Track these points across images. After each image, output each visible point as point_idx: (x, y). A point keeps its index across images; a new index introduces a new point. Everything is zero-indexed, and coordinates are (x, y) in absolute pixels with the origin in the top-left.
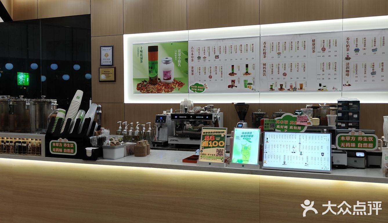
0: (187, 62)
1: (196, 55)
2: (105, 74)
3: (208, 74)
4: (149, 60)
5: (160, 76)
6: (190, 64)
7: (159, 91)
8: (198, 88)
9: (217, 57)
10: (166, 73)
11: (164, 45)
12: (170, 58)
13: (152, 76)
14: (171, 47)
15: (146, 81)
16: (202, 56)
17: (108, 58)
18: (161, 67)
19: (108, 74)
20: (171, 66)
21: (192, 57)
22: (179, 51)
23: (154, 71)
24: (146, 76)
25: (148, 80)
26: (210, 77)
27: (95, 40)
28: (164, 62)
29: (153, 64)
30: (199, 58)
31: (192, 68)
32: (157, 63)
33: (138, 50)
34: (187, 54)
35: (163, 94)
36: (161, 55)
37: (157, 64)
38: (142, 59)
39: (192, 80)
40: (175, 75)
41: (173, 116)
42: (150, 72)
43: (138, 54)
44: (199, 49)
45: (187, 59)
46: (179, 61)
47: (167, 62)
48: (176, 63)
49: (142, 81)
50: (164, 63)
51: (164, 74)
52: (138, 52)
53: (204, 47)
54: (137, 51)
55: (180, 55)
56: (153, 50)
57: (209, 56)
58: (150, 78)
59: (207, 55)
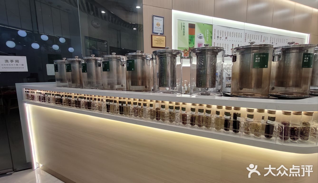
2: (158, 41)
6: (213, 40)
10: (200, 45)
11: (199, 24)
14: (203, 26)
17: (160, 27)
18: (197, 41)
21: (215, 36)
24: (187, 46)
25: (188, 49)
30: (218, 37)
33: (181, 25)
36: (197, 32)
37: (194, 37)
47: (200, 37)
48: (206, 39)
49: (184, 50)
50: (199, 38)
52: (182, 26)
59: (222, 36)
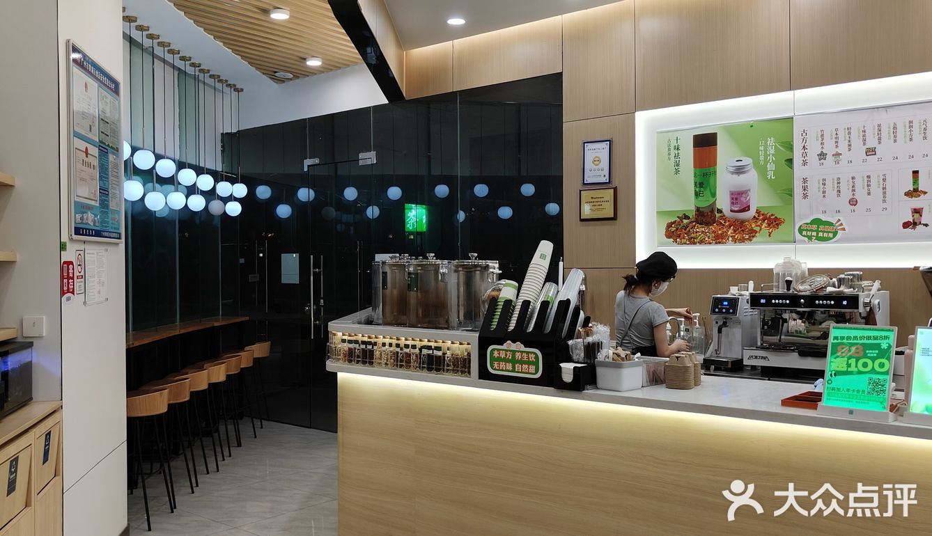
0: (792, 167)
1: (814, 149)
2: (594, 204)
3: (846, 195)
4: (695, 167)
5: (723, 203)
6: (799, 171)
7: (719, 239)
8: (821, 231)
9: (871, 152)
10: (738, 197)
11: (731, 130)
12: (747, 161)
13: (703, 203)
14: (749, 133)
15: (687, 217)
16: (830, 149)
17: (600, 166)
18: (725, 182)
19: (600, 203)
20: (750, 179)
21: (805, 155)
22: (771, 141)
23: (707, 193)
24: (688, 204)
25: (692, 215)
26: (853, 202)
27: (572, 130)
28: (732, 169)
29: (705, 175)
30: (822, 156)
31: (805, 180)
32: (715, 172)
33: (669, 146)
34: (791, 148)
35: (729, 247)
36: (725, 154)
37: (716, 174)
38: (678, 165)
39: (804, 212)
40: (759, 200)
41: (755, 300)
42: (697, 194)
43: (669, 154)
44: (822, 135)
45: (790, 161)
46: (771, 167)
47: (739, 170)
48: (762, 171)
49: (678, 217)
50: (733, 173)
51: (733, 199)
52: (669, 150)
53: (836, 130)
54: (667, 147)
55: (772, 152)
56: (705, 143)
57: (850, 150)
58: (698, 209)
59: (843, 148)
